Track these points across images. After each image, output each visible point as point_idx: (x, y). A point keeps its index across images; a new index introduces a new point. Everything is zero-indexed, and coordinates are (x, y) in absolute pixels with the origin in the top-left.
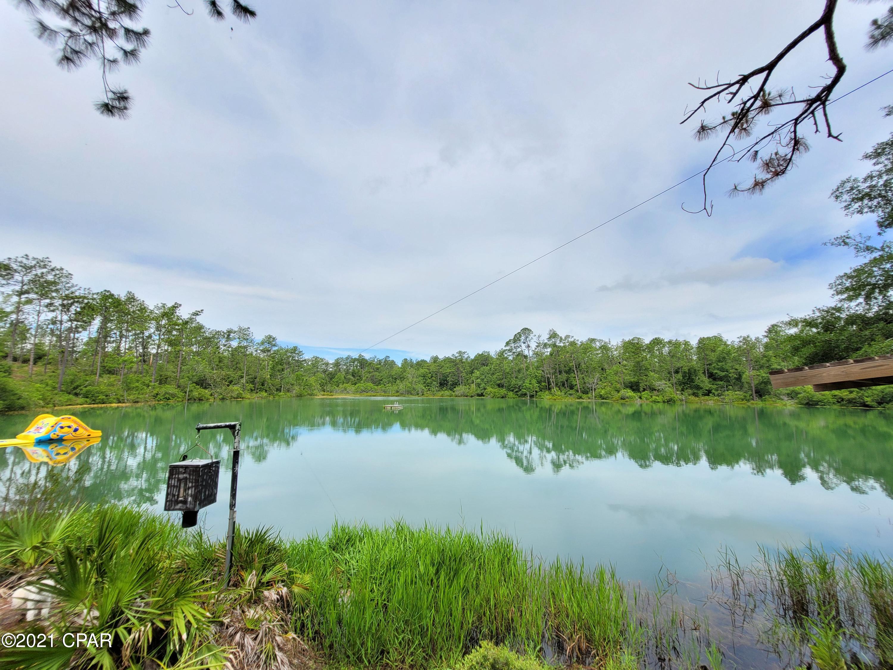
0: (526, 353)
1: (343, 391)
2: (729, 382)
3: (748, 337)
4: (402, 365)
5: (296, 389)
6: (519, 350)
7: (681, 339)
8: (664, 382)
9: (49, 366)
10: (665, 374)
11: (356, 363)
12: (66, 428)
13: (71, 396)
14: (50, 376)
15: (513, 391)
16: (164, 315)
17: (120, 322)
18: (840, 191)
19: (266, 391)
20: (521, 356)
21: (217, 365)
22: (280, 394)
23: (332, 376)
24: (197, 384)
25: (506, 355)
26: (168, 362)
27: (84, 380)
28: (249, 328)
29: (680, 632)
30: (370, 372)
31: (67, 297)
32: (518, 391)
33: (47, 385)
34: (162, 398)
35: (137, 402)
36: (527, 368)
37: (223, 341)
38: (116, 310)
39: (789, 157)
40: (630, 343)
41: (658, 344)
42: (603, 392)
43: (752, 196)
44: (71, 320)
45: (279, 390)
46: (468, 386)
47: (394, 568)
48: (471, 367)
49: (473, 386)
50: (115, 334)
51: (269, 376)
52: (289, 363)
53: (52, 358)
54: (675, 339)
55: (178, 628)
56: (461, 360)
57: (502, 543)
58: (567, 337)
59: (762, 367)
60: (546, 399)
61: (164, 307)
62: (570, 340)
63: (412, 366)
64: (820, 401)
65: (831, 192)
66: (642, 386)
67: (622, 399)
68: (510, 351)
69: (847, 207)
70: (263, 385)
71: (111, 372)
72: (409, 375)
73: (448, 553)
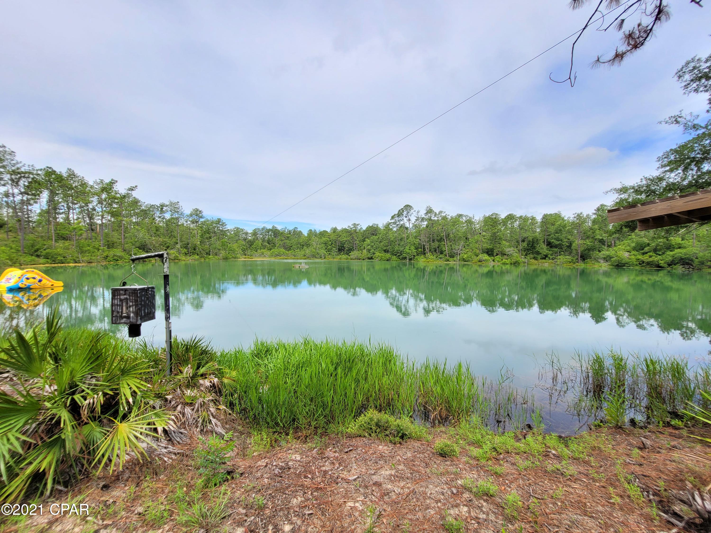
0: (407, 225)
1: (260, 255)
2: (562, 249)
3: (581, 213)
4: (308, 234)
5: (223, 253)
6: (402, 223)
7: (529, 215)
8: (512, 249)
9: (10, 233)
10: (514, 243)
11: (270, 233)
12: (31, 279)
13: (34, 257)
14: (13, 241)
15: (396, 255)
16: (103, 190)
17: (66, 196)
18: (684, 71)
19: (198, 254)
20: (403, 227)
21: (155, 233)
22: (210, 257)
23: (251, 243)
24: (140, 248)
25: (391, 227)
26: (113, 231)
27: (42, 244)
28: (178, 202)
29: (513, 406)
30: (282, 240)
31: (14, 172)
32: (399, 255)
33: (11, 248)
34: (111, 259)
35: (91, 263)
36: (408, 237)
37: (158, 214)
38: (60, 184)
39: (649, 27)
40: (489, 218)
41: (511, 219)
42: (465, 256)
43: (612, 67)
44: (21, 193)
45: (208, 254)
46: (360, 251)
47: (302, 367)
48: (363, 237)
49: (365, 251)
50: (63, 206)
51: (199, 243)
52: (215, 232)
53: (12, 227)
54: (524, 215)
55: (125, 395)
56: (355, 231)
57: (385, 350)
58: (441, 212)
59: (588, 237)
60: (421, 261)
61: (102, 182)
62: (443, 215)
63: (316, 236)
64: (627, 264)
65: (676, 71)
66: (495, 251)
67: (479, 261)
68: (394, 223)
69: (686, 87)
70: (195, 249)
71: (64, 238)
72: (314, 243)
73: (344, 357)
